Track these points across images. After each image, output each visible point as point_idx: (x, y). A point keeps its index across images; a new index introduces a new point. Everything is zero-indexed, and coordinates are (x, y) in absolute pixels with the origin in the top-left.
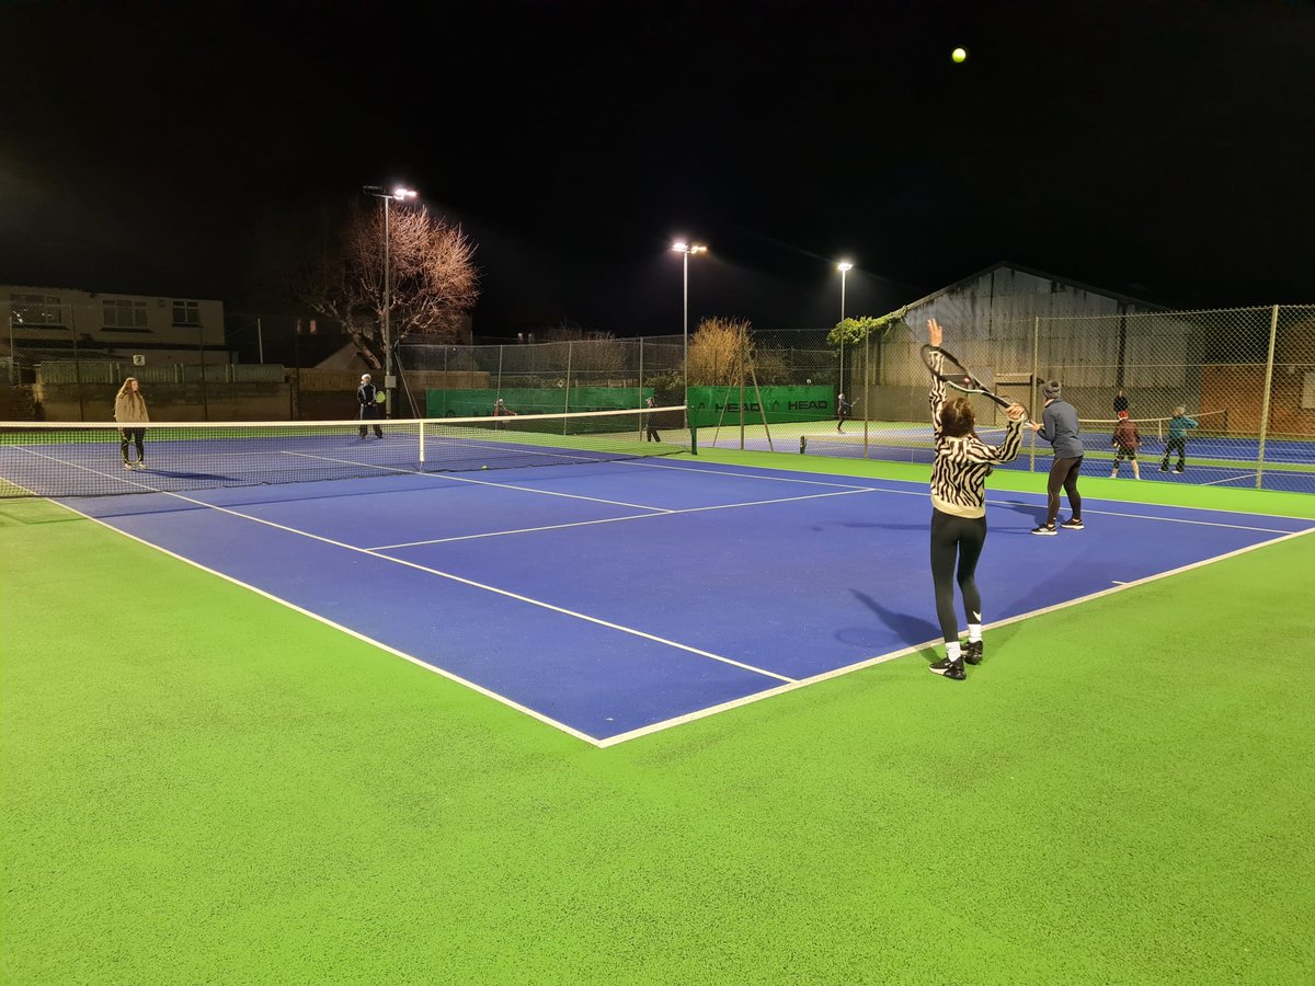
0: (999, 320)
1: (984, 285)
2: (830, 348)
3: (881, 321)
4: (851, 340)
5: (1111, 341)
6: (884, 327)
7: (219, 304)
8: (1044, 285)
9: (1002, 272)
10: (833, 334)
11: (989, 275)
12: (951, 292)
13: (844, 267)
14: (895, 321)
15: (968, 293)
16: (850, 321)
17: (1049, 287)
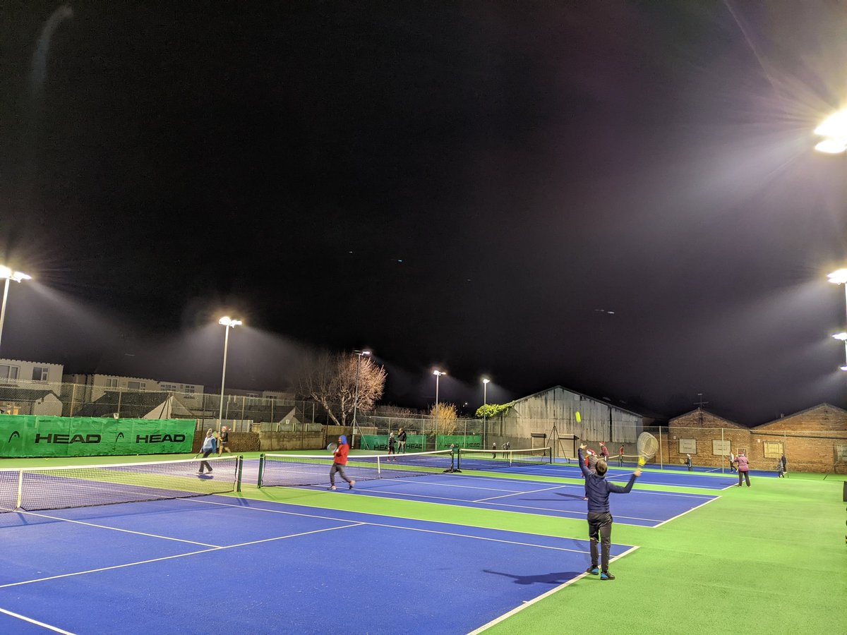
0: (559, 412)
1: (550, 394)
2: (478, 418)
3: (503, 407)
4: (488, 414)
5: (606, 422)
6: (505, 410)
7: (203, 386)
8: (577, 397)
9: (559, 390)
10: (479, 411)
11: (553, 391)
12: (536, 396)
13: (486, 381)
14: (510, 407)
15: (543, 397)
16: (486, 406)
17: (579, 398)
